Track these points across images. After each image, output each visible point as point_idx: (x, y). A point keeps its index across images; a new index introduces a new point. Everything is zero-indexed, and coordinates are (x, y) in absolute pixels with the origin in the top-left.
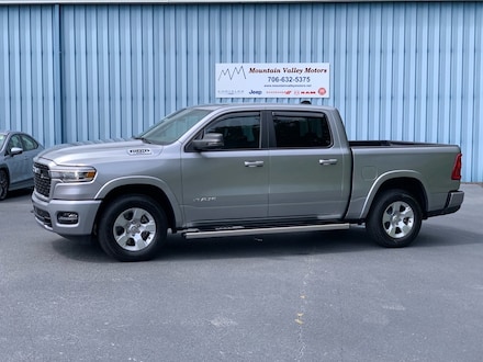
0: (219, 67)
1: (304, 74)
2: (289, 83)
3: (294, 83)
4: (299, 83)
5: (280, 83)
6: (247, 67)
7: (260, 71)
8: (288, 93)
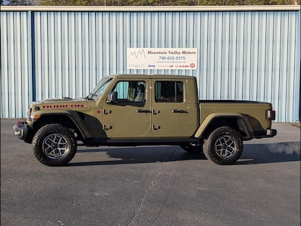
0: (129, 50)
1: (181, 55)
2: (172, 60)
3: (175, 60)
4: (178, 61)
5: (167, 60)
6: (146, 50)
7: (155, 53)
8: (172, 66)
